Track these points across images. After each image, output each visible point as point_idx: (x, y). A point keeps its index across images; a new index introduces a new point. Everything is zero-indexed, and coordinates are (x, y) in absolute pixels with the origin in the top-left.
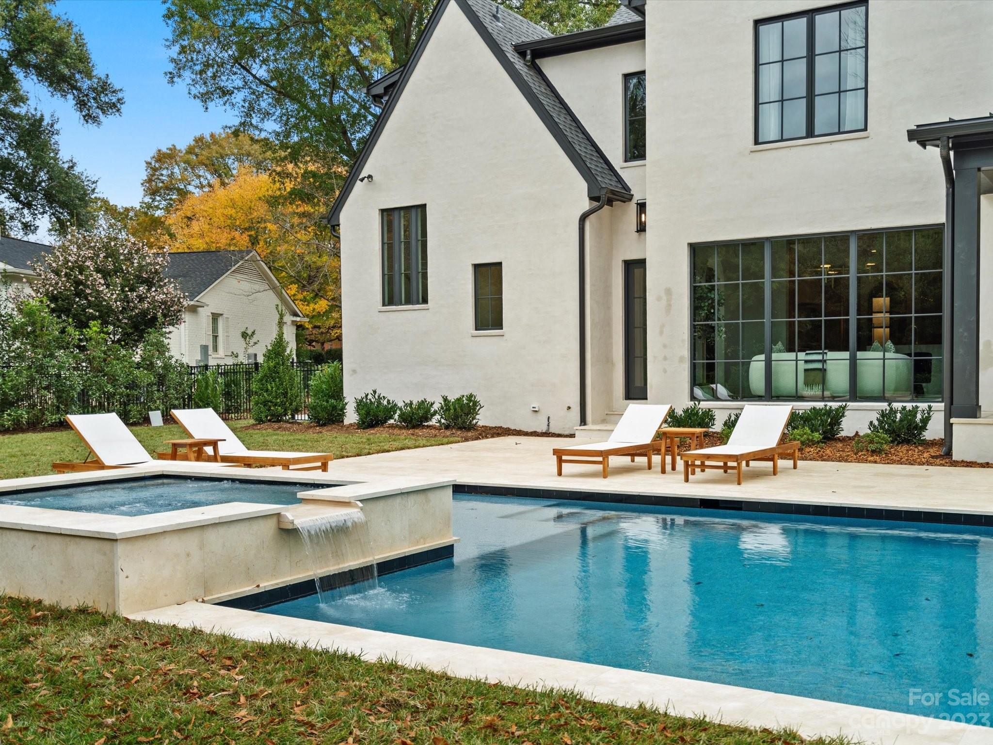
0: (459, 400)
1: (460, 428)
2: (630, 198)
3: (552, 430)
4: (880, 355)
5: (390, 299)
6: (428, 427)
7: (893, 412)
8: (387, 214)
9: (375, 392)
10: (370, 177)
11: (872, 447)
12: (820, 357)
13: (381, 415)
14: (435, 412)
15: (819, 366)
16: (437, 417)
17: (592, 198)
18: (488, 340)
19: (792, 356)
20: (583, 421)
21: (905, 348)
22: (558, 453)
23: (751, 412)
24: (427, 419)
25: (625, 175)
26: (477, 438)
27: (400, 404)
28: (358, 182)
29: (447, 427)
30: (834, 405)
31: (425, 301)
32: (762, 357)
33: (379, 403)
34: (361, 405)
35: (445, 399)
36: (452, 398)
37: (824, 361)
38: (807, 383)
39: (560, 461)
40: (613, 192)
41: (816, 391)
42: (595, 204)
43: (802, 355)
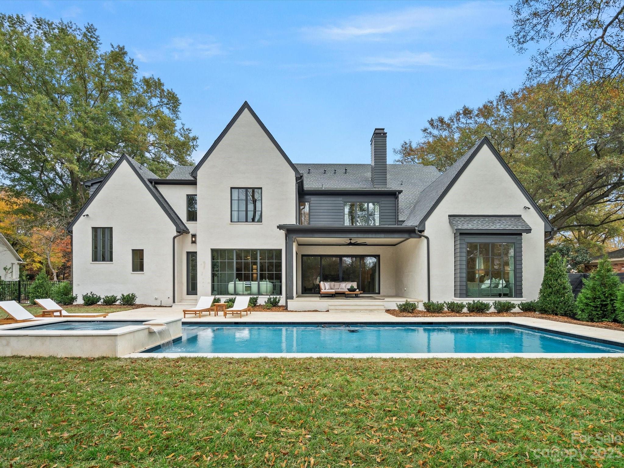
0: (129, 295)
1: (129, 305)
2: (189, 233)
3: (162, 305)
4: (266, 283)
5: (95, 259)
6: (115, 304)
7: (270, 298)
8: (95, 230)
9: (92, 292)
10: (87, 215)
11: (268, 307)
12: (249, 283)
13: (95, 300)
14: (118, 299)
15: (249, 285)
16: (119, 301)
17: (177, 232)
18: (138, 275)
19: (242, 282)
20: (174, 302)
21: (272, 281)
22: (184, 311)
23: (238, 299)
24: (115, 302)
25: (187, 225)
26: (137, 308)
27: (102, 296)
28: (82, 216)
29: (124, 305)
30: (255, 296)
31: (111, 260)
32: (233, 283)
33: (93, 297)
34: (85, 298)
35: (123, 295)
36: (125, 295)
37: (250, 284)
38: (246, 290)
39: (185, 314)
40: (184, 230)
41: (249, 292)
42: (179, 234)
43: (244, 282)
